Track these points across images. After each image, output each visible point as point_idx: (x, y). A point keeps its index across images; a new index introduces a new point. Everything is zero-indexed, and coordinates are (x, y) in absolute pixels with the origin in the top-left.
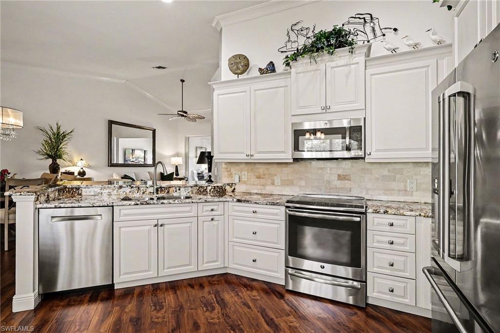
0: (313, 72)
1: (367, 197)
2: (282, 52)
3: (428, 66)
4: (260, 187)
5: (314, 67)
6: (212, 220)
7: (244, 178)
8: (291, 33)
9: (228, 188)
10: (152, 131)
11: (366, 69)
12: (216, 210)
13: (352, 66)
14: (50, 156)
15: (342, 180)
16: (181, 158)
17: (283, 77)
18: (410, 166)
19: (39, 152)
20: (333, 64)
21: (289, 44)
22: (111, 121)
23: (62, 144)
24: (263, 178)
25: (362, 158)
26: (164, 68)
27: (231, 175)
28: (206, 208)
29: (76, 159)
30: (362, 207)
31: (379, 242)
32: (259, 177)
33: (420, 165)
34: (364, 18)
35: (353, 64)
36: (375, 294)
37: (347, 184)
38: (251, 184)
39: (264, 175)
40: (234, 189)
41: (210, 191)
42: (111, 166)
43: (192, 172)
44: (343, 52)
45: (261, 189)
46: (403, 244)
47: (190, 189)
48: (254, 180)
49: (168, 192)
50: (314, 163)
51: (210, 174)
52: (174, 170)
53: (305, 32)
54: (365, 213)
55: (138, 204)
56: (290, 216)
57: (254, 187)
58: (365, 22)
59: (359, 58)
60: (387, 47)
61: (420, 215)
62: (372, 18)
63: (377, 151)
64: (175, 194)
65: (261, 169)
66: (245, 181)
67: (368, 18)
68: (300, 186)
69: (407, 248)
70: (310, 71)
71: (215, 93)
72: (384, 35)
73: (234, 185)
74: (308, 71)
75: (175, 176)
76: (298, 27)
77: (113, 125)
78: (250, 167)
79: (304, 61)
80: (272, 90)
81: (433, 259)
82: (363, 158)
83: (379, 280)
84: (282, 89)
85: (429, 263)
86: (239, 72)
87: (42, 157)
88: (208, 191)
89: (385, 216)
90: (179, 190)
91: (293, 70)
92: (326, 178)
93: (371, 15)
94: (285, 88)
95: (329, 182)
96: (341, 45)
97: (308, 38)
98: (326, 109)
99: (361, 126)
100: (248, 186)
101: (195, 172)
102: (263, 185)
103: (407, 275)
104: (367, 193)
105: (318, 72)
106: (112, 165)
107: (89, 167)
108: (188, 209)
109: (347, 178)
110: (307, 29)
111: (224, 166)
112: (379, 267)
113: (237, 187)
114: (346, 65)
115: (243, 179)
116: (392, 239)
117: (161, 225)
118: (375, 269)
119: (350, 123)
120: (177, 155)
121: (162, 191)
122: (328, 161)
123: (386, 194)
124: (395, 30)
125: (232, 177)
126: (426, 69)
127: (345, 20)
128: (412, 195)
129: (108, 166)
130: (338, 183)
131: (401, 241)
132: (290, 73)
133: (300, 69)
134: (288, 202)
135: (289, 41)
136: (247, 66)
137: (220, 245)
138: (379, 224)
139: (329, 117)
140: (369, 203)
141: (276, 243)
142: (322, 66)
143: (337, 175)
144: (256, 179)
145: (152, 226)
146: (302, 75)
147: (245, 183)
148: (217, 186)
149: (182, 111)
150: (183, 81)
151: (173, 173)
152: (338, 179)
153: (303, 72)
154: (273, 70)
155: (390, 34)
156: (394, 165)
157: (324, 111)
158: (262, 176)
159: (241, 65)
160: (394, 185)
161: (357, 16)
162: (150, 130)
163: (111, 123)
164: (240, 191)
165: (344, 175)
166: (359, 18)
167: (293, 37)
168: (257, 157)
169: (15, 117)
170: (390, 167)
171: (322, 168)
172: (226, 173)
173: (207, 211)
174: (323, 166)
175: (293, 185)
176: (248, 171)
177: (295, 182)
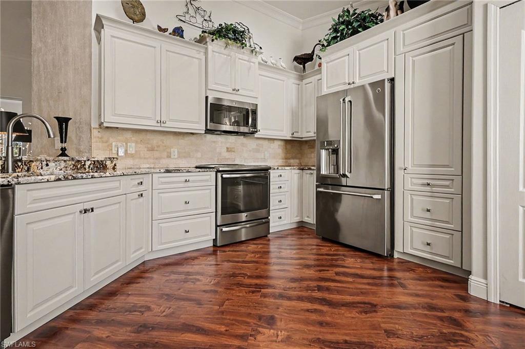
2: (180, 20)
4: (152, 161)
7: (132, 151)
9: (108, 163)
17: (197, 49)
20: (240, 56)
21: (187, 16)
24: (157, 150)
27: (110, 148)
28: (133, 182)
32: (152, 150)
35: (252, 62)
37: (233, 155)
38: (140, 158)
39: (158, 147)
40: (115, 165)
41: (89, 167)
44: (246, 51)
45: (153, 163)
48: (144, 152)
51: (64, 145)
53: (202, 13)
57: (145, 161)
66: (132, 154)
70: (224, 54)
73: (115, 159)
74: (222, 54)
78: (139, 137)
88: (87, 167)
89: (278, 171)
90: (47, 165)
92: (218, 150)
95: (220, 153)
97: (205, 20)
98: (236, 91)
100: (136, 160)
103: (285, 206)
109: (233, 150)
110: (204, 11)
114: (248, 61)
125: (111, 150)
130: (228, 155)
135: (187, 13)
136: (143, 16)
142: (233, 54)
143: (226, 148)
144: (148, 152)
147: (132, 156)
148: (97, 161)
152: (227, 151)
153: (219, 53)
157: (234, 92)
158: (156, 148)
164: (121, 166)
165: (230, 148)
167: (192, 11)
171: (214, 142)
172: (100, 145)
173: (134, 186)
174: (215, 140)
175: (190, 157)
176: (136, 142)
177: (191, 154)
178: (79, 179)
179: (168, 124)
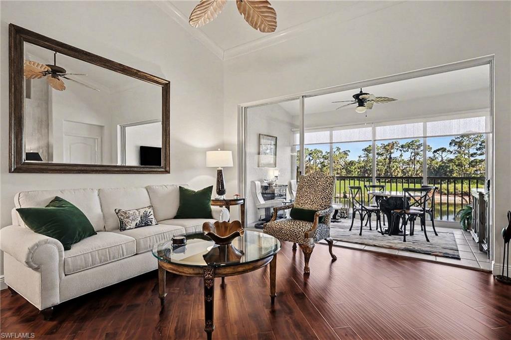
10: (161, 87)
16: (230, 152)
42: (18, 170)
43: (253, 183)
52: (213, 182)
75: (214, 195)
101: (258, 184)
129: (10, 171)
151: (211, 187)
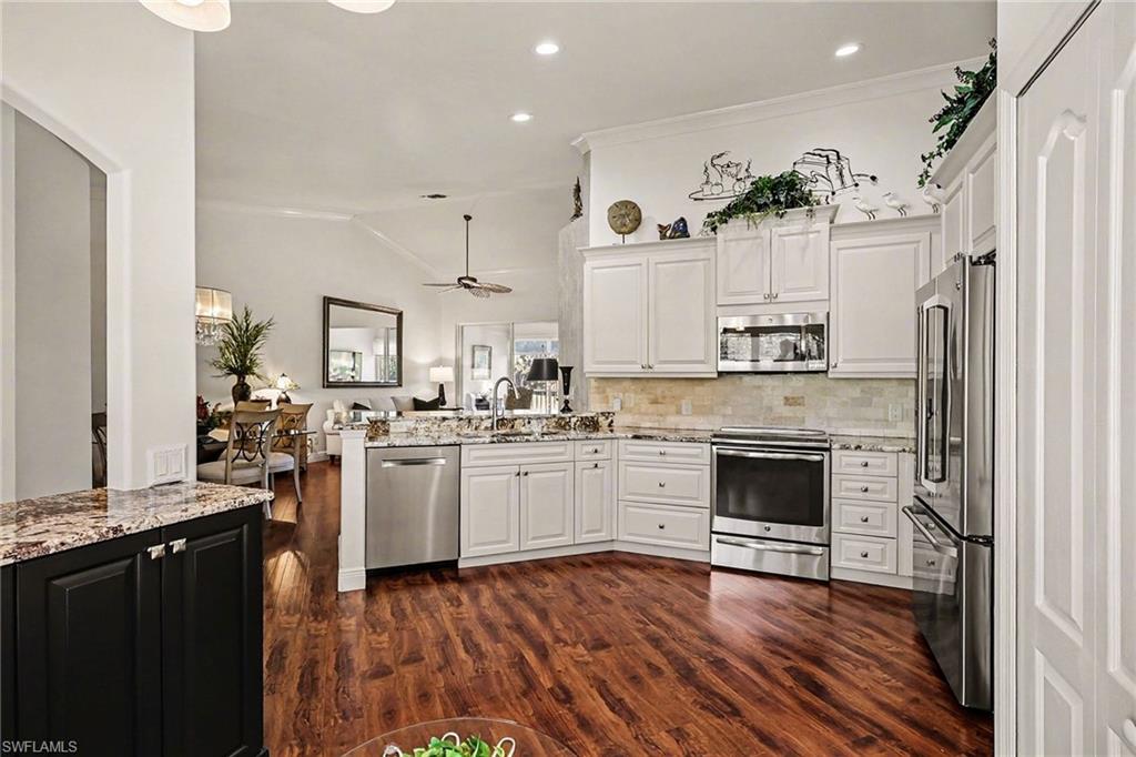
0: (750, 242)
1: (828, 431)
2: (696, 199)
3: (918, 242)
4: (656, 418)
5: (752, 233)
6: (596, 466)
7: (630, 404)
8: (711, 168)
9: (601, 419)
10: (395, 317)
11: (830, 240)
12: (602, 452)
13: (811, 236)
14: (233, 371)
15: (790, 405)
16: (449, 368)
17: (704, 244)
18: (895, 383)
19: (214, 363)
20: (783, 230)
21: (707, 188)
22: (330, 299)
23: (255, 347)
24: (662, 403)
25: (822, 372)
26: (444, 197)
27: (606, 400)
28: (586, 449)
29: (272, 374)
30: (825, 441)
31: (848, 489)
32: (655, 402)
33: (906, 382)
34: (827, 156)
35: (812, 233)
36: (843, 564)
37: (798, 411)
38: (640, 413)
39: (664, 397)
40: (612, 421)
42: (328, 387)
44: (797, 215)
45: (658, 421)
46: (883, 491)
47: (545, 421)
48: (645, 406)
49: (513, 427)
50: (746, 378)
51: (568, 397)
52: (437, 396)
53: (733, 170)
54: (828, 450)
55: (493, 442)
56: (719, 456)
57: (646, 418)
58: (829, 162)
59: (821, 224)
60: (862, 207)
61: (904, 450)
62: (839, 158)
63: (845, 361)
64: (523, 430)
65: (660, 389)
66: (631, 408)
67: (833, 157)
68: (724, 416)
69: (886, 497)
70: (748, 239)
71: (588, 266)
72: (857, 185)
73: (611, 415)
74: (744, 239)
76: (723, 161)
77: (331, 306)
78: (640, 385)
79: (738, 223)
80: (685, 264)
81: (917, 497)
82: (826, 372)
83: (847, 543)
84: (700, 263)
85: (910, 502)
86: (624, 229)
87: (219, 373)
89: (858, 453)
90: (529, 423)
91: (720, 235)
92: (765, 402)
93: (838, 153)
94: (706, 262)
95: (770, 409)
96: (793, 204)
97: (738, 180)
98: (771, 298)
99: (823, 325)
100: (637, 416)
101: (473, 396)
102: (661, 415)
103: (885, 533)
104: (829, 426)
105: (759, 240)
106: (328, 385)
107: (297, 389)
108: (561, 449)
109: (799, 402)
110: (737, 165)
111: (593, 383)
112: (847, 525)
113: (616, 418)
114: (802, 234)
115: (626, 405)
116: (866, 485)
117: (526, 474)
118: (843, 529)
119: (806, 319)
120: (439, 363)
121: (503, 425)
122: (767, 376)
123: (855, 427)
124: (873, 178)
125: (607, 403)
126: (915, 245)
127: (798, 158)
128: (895, 427)
129: (324, 387)
130: (787, 411)
131: (879, 486)
132: (716, 239)
133: (731, 235)
134: (715, 436)
135: (707, 182)
136: (638, 221)
137: (605, 507)
138: (848, 465)
139: (774, 309)
140: (834, 438)
141: (696, 499)
142: (765, 233)
143: (783, 398)
144: (650, 405)
145: (513, 475)
146: (733, 244)
147: (630, 411)
148: (587, 418)
149: (467, 278)
150: (468, 218)
152: (785, 404)
153: (736, 240)
154: (685, 234)
155: (865, 184)
156: (870, 383)
157: (768, 301)
158: (660, 400)
159: (627, 217)
160: (869, 412)
161: (816, 152)
162: (393, 313)
163: (328, 301)
164: (620, 424)
165: (793, 398)
166: (820, 155)
167: (714, 176)
168: (660, 369)
169: (222, 304)
170: (862, 384)
171: (759, 387)
172: (597, 396)
173: (587, 453)
174: (761, 383)
175: (712, 414)
176: (636, 392)
177: (716, 409)
178: (511, 441)
179: (657, 368)
